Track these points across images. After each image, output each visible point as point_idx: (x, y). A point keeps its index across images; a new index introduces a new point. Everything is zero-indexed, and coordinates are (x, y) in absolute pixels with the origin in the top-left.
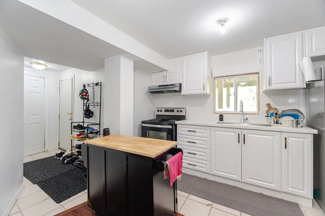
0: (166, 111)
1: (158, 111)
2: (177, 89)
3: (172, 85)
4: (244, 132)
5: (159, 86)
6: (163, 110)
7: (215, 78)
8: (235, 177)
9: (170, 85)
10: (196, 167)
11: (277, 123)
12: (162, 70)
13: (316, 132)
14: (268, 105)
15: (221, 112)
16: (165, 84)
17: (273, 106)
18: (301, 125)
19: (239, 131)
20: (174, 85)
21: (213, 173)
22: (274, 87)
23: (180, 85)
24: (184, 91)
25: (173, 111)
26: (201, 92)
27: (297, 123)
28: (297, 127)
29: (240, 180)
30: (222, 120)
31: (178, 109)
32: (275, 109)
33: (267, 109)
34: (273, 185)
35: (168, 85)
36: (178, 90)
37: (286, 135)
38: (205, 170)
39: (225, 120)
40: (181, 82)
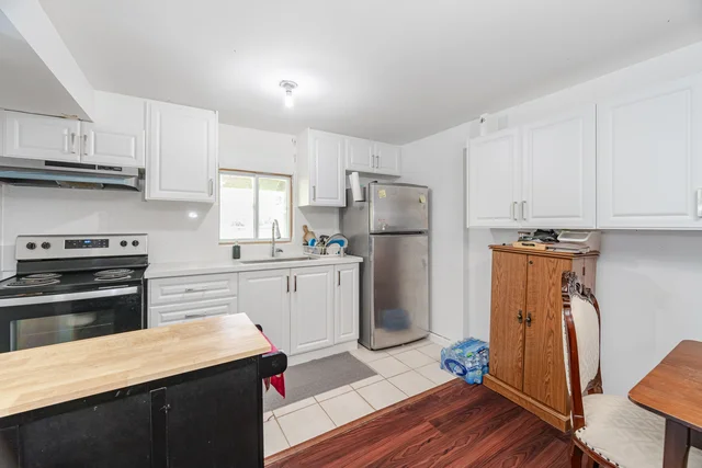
0: (69, 244)
3: (110, 168)
4: (294, 273)
5: (48, 163)
6: (59, 243)
9: (101, 167)
11: (325, 253)
13: (361, 260)
14: (305, 228)
15: (236, 241)
16: (77, 159)
17: (310, 229)
19: (287, 273)
22: (320, 202)
25: (105, 243)
26: (203, 197)
30: (239, 257)
31: (124, 238)
32: (312, 233)
33: (303, 233)
35: (93, 167)
36: (133, 185)
37: (338, 268)
39: (244, 256)
40: (142, 166)
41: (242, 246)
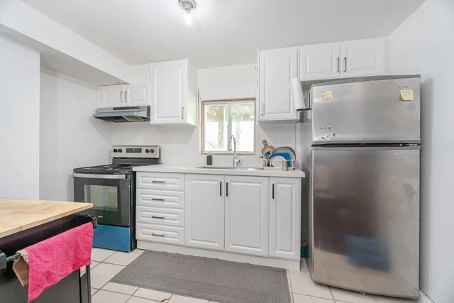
0: (128, 151)
1: (115, 151)
2: (144, 114)
3: (136, 108)
5: (114, 109)
6: (124, 150)
7: (203, 103)
8: (216, 245)
9: (132, 108)
10: (165, 238)
11: (268, 165)
12: (119, 83)
13: (303, 175)
14: (265, 142)
15: (209, 152)
16: (124, 106)
17: (270, 143)
18: (293, 167)
19: (221, 179)
20: (139, 108)
21: (188, 245)
22: (267, 117)
23: (149, 108)
24: (154, 119)
25: (139, 151)
26: (178, 121)
27: (289, 164)
28: (287, 170)
29: (222, 249)
30: (211, 164)
31: (147, 148)
32: (272, 147)
33: (263, 147)
34: (260, 250)
35: (128, 108)
36: (145, 116)
37: (275, 181)
38: (176, 241)
39: (215, 163)
40: (149, 104)
41: (213, 156)
